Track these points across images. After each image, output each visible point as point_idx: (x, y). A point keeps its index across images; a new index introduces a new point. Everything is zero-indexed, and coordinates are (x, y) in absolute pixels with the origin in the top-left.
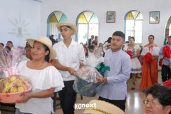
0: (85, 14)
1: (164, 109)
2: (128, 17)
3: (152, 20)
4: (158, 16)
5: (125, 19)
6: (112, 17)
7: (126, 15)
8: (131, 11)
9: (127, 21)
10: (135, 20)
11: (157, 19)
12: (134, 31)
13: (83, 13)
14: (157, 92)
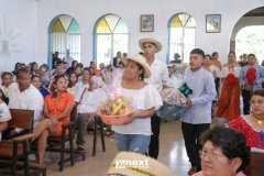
0: (107, 18)
1: (229, 164)
2: (173, 24)
3: (210, 27)
4: (218, 21)
5: (169, 26)
6: (149, 24)
7: (171, 20)
8: (177, 15)
9: (172, 29)
10: (184, 27)
11: (218, 25)
12: (182, 45)
13: (103, 17)
14: (219, 137)
